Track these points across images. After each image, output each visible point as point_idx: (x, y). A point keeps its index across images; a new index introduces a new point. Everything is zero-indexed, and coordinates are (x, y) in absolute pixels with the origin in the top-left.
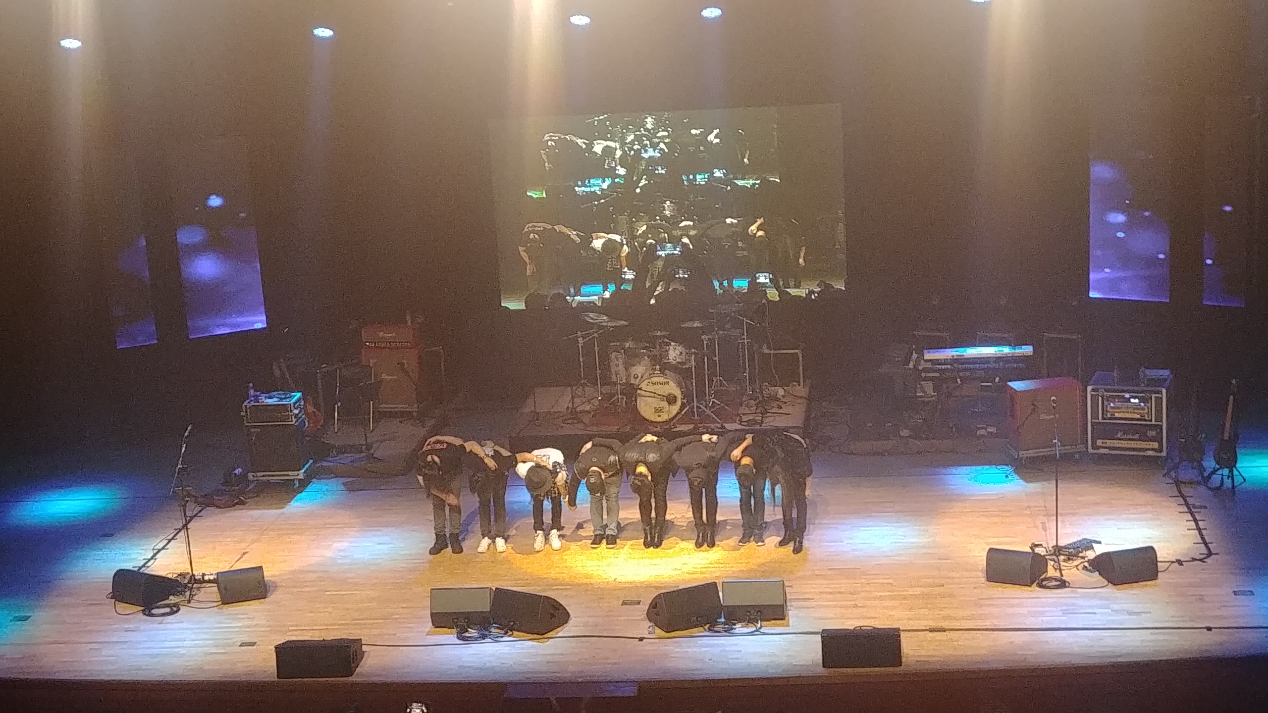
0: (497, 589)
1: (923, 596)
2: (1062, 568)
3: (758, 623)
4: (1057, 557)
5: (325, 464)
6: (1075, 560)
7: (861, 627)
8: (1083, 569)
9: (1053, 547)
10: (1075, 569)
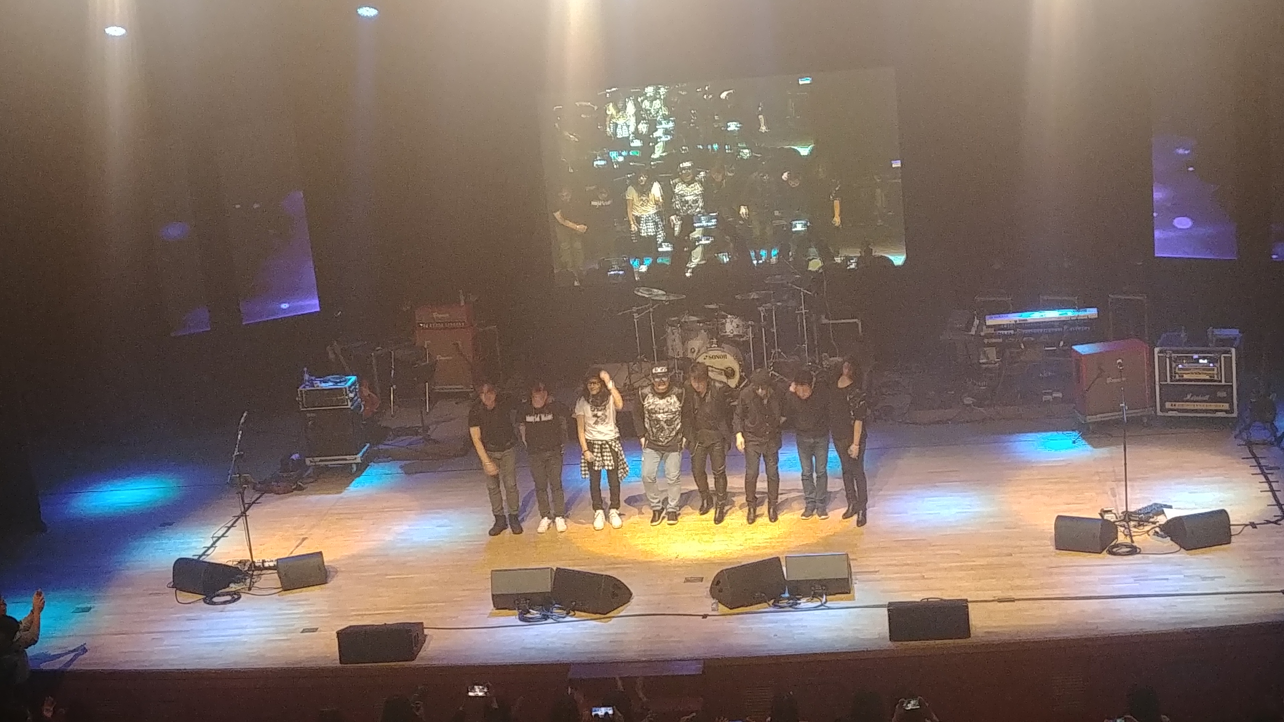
0: (557, 569)
1: (989, 566)
2: (1133, 534)
3: (823, 597)
4: (1127, 523)
5: (381, 447)
6: (1146, 525)
7: (928, 599)
8: (1154, 535)
9: (1123, 513)
10: (1146, 534)
